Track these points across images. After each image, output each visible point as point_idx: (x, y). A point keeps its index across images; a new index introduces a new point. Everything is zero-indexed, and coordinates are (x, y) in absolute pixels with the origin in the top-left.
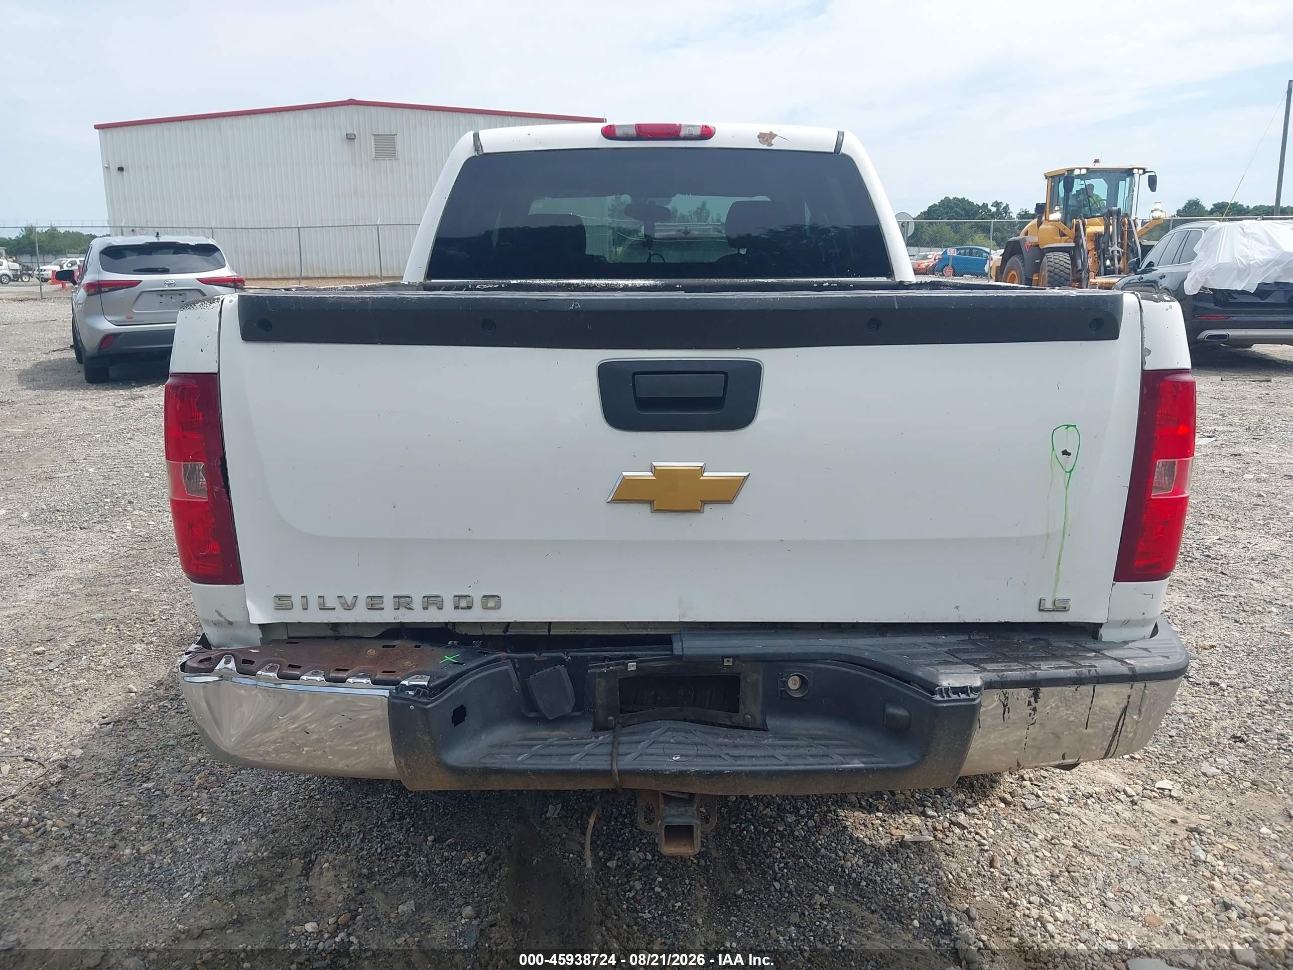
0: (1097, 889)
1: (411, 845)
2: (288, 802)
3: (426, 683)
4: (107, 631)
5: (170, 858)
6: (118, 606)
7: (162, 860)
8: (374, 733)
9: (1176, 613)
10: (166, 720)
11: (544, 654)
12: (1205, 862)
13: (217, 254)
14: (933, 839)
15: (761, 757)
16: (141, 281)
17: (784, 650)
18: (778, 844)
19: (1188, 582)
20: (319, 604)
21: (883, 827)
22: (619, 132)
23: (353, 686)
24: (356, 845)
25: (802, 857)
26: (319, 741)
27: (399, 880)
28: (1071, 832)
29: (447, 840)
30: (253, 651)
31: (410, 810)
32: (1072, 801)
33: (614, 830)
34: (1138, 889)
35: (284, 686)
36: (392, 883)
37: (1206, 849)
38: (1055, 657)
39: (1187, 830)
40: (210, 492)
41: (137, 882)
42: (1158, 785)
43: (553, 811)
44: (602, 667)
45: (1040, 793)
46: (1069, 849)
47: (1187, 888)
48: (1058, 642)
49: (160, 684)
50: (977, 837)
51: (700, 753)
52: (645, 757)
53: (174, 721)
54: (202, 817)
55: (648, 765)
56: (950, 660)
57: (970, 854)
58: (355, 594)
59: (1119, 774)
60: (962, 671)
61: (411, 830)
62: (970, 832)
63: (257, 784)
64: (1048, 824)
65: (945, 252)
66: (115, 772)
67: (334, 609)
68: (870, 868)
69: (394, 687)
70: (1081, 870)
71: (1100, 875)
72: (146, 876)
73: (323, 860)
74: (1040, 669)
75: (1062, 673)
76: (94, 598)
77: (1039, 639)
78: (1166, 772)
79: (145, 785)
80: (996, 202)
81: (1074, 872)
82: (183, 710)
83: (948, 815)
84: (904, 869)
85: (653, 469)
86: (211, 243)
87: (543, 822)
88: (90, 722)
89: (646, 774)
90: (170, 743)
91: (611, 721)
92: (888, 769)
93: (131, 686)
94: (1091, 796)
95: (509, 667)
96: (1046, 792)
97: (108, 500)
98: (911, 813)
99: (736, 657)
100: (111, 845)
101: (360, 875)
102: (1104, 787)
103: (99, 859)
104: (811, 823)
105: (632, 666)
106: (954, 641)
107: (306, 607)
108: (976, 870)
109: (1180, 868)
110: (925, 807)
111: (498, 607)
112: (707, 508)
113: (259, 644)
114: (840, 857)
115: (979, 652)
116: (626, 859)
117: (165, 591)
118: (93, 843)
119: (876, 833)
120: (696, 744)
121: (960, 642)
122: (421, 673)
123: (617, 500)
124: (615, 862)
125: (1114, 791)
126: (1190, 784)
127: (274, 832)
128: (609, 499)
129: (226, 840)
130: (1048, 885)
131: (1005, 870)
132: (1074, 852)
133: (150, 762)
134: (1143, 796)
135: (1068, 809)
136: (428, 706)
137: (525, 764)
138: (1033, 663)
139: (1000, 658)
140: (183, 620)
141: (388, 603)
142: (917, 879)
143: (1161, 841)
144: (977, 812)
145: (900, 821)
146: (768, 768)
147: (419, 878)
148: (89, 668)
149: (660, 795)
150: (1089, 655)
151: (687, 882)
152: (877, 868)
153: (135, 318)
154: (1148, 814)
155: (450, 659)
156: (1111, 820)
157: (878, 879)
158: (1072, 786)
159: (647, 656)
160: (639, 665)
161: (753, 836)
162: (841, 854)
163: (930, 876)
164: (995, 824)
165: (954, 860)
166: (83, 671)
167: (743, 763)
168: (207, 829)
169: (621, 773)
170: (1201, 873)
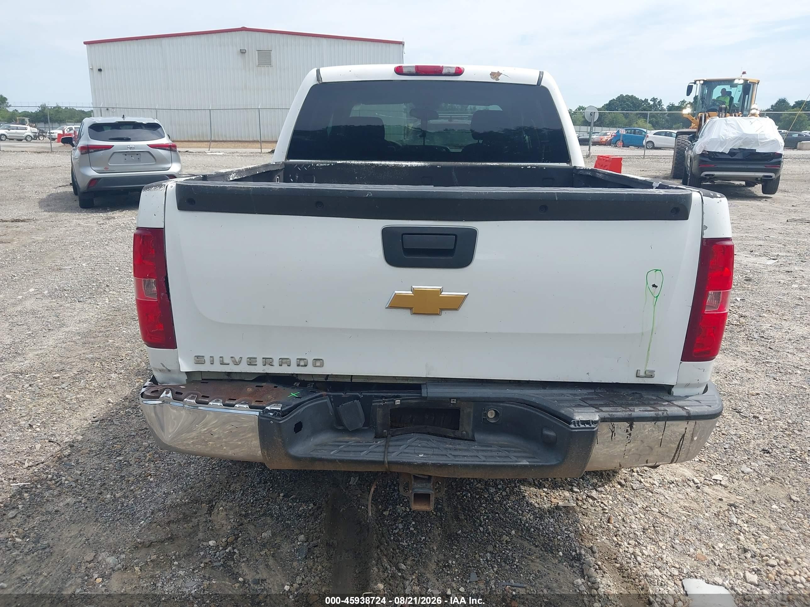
0: (670, 537)
1: (270, 498)
2: (200, 471)
3: (280, 409)
4: (95, 365)
5: (133, 501)
6: (102, 350)
7: (128, 502)
8: (250, 435)
9: (738, 373)
10: (130, 420)
11: (348, 394)
12: (736, 524)
13: (159, 130)
14: (575, 505)
15: (470, 456)
16: (113, 146)
17: (485, 395)
18: (484, 505)
19: (748, 353)
20: (220, 361)
21: (547, 497)
22: (405, 71)
23: (239, 409)
24: (239, 497)
25: (497, 513)
26: (218, 438)
27: (264, 518)
28: (658, 504)
29: (291, 496)
30: (182, 387)
31: (270, 478)
32: (661, 485)
33: (388, 493)
34: (694, 538)
35: (199, 408)
36: (259, 520)
37: (738, 517)
38: (644, 404)
39: (728, 505)
40: (159, 296)
41: (114, 514)
42: (714, 477)
43: (353, 481)
44: (380, 402)
45: (642, 480)
46: (656, 513)
47: (724, 539)
48: (646, 395)
49: (126, 398)
50: (602, 505)
51: (435, 453)
52: (403, 454)
53: (135, 421)
54: (151, 478)
55: (405, 459)
56: (581, 404)
57: (596, 514)
58: (241, 356)
59: (691, 470)
60: (588, 411)
61: (271, 489)
62: (598, 502)
63: (182, 460)
64: (645, 498)
65: (618, 132)
66: (101, 450)
67: (229, 364)
68: (537, 521)
69: (262, 410)
70: (662, 526)
71: (672, 530)
72: (119, 511)
73: (219, 505)
74: (634, 411)
75: (647, 414)
76: (87, 345)
77: (636, 393)
78: (720, 470)
79: (118, 458)
80: (654, 98)
81: (657, 527)
82: (139, 415)
83: (586, 492)
84: (557, 522)
85: (413, 290)
86: (156, 122)
87: (347, 487)
88: (86, 420)
89: (403, 464)
90: (132, 434)
91: (385, 433)
92: (542, 466)
93: (109, 399)
94: (673, 483)
95: (327, 400)
96: (646, 480)
97: (95, 284)
98: (564, 490)
99: (458, 399)
100: (99, 492)
101: (240, 515)
102: (681, 478)
103: (92, 500)
104: (504, 493)
105: (398, 402)
106: (586, 393)
107: (212, 363)
108: (599, 524)
109: (721, 527)
110: (573, 486)
111: (322, 365)
112: (444, 312)
113: (185, 382)
114: (520, 514)
115: (600, 400)
116: (394, 510)
117: (128, 342)
118: (89, 491)
119: (542, 500)
120: (433, 448)
121: (589, 394)
122: (277, 403)
123: (392, 306)
124: (388, 512)
125: (687, 480)
126: (733, 478)
127: (191, 488)
128: (387, 306)
129: (164, 492)
130: (641, 535)
131: (616, 524)
132: (658, 515)
133: (121, 445)
134: (704, 484)
135: (658, 490)
136: (281, 422)
137: (335, 456)
138: (630, 408)
139: (611, 404)
140: (139, 360)
141: (260, 362)
142: (564, 528)
143: (712, 511)
144: (603, 490)
145: (557, 494)
146: (473, 463)
147: (274, 518)
148: (86, 388)
149: (412, 476)
150: (664, 404)
151: (429, 525)
152: (541, 521)
153: (110, 168)
154: (705, 494)
155: (294, 395)
156: (683, 497)
157: (541, 527)
158: (662, 476)
159: (407, 396)
160: (402, 401)
161: (470, 499)
162: (520, 512)
163: (572, 527)
164: (614, 498)
165: (587, 518)
166: (82, 389)
167: (460, 459)
168: (153, 485)
169: (389, 463)
170: (733, 531)
